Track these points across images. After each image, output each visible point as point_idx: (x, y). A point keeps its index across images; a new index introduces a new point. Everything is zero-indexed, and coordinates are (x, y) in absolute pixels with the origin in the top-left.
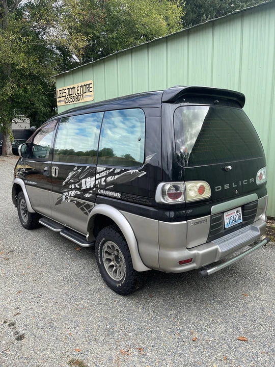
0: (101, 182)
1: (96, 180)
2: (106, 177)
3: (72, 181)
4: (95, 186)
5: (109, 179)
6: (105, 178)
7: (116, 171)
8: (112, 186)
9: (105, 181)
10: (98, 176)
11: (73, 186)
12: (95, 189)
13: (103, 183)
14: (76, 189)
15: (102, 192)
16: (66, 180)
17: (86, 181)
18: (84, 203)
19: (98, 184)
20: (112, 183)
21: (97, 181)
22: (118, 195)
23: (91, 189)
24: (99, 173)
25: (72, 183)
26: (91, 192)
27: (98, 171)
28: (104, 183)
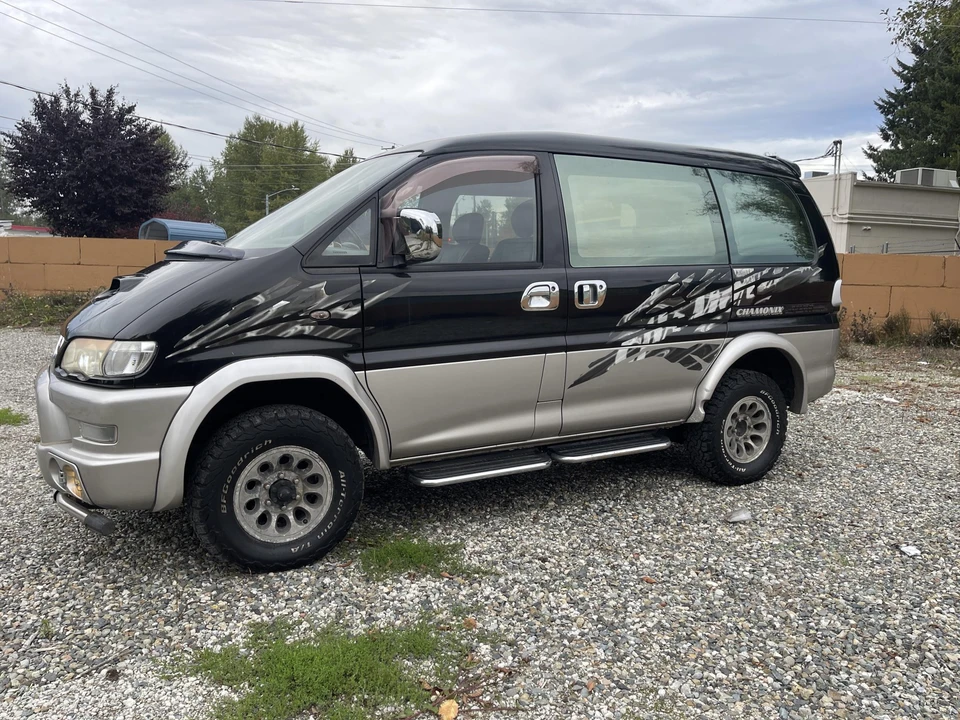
0: (745, 294)
1: (734, 292)
2: (757, 283)
3: (662, 306)
4: (730, 305)
5: (764, 286)
6: (754, 286)
7: (775, 272)
8: (768, 298)
9: (755, 291)
10: (738, 285)
11: (662, 318)
12: (729, 310)
13: (750, 296)
14: (671, 322)
15: (746, 312)
16: (639, 309)
17: (706, 300)
18: (697, 346)
19: (737, 300)
20: (767, 293)
21: (736, 296)
22: (779, 310)
23: (718, 312)
24: (741, 279)
25: (661, 312)
26: (719, 318)
27: (738, 276)
28: (753, 296)
